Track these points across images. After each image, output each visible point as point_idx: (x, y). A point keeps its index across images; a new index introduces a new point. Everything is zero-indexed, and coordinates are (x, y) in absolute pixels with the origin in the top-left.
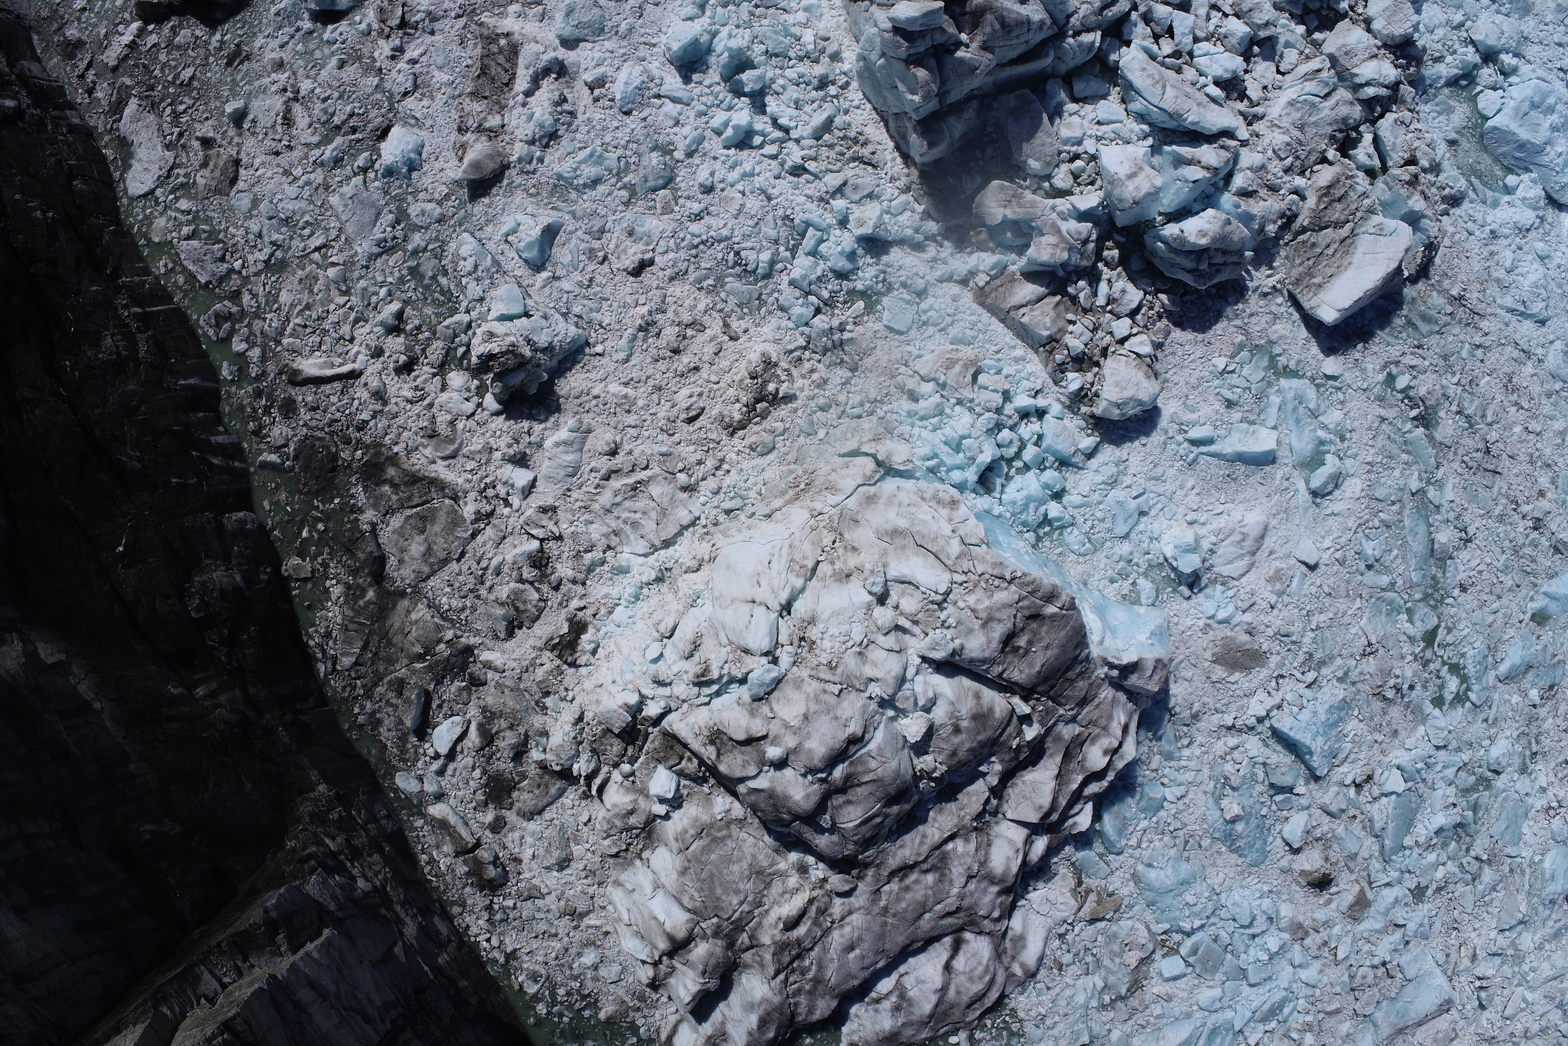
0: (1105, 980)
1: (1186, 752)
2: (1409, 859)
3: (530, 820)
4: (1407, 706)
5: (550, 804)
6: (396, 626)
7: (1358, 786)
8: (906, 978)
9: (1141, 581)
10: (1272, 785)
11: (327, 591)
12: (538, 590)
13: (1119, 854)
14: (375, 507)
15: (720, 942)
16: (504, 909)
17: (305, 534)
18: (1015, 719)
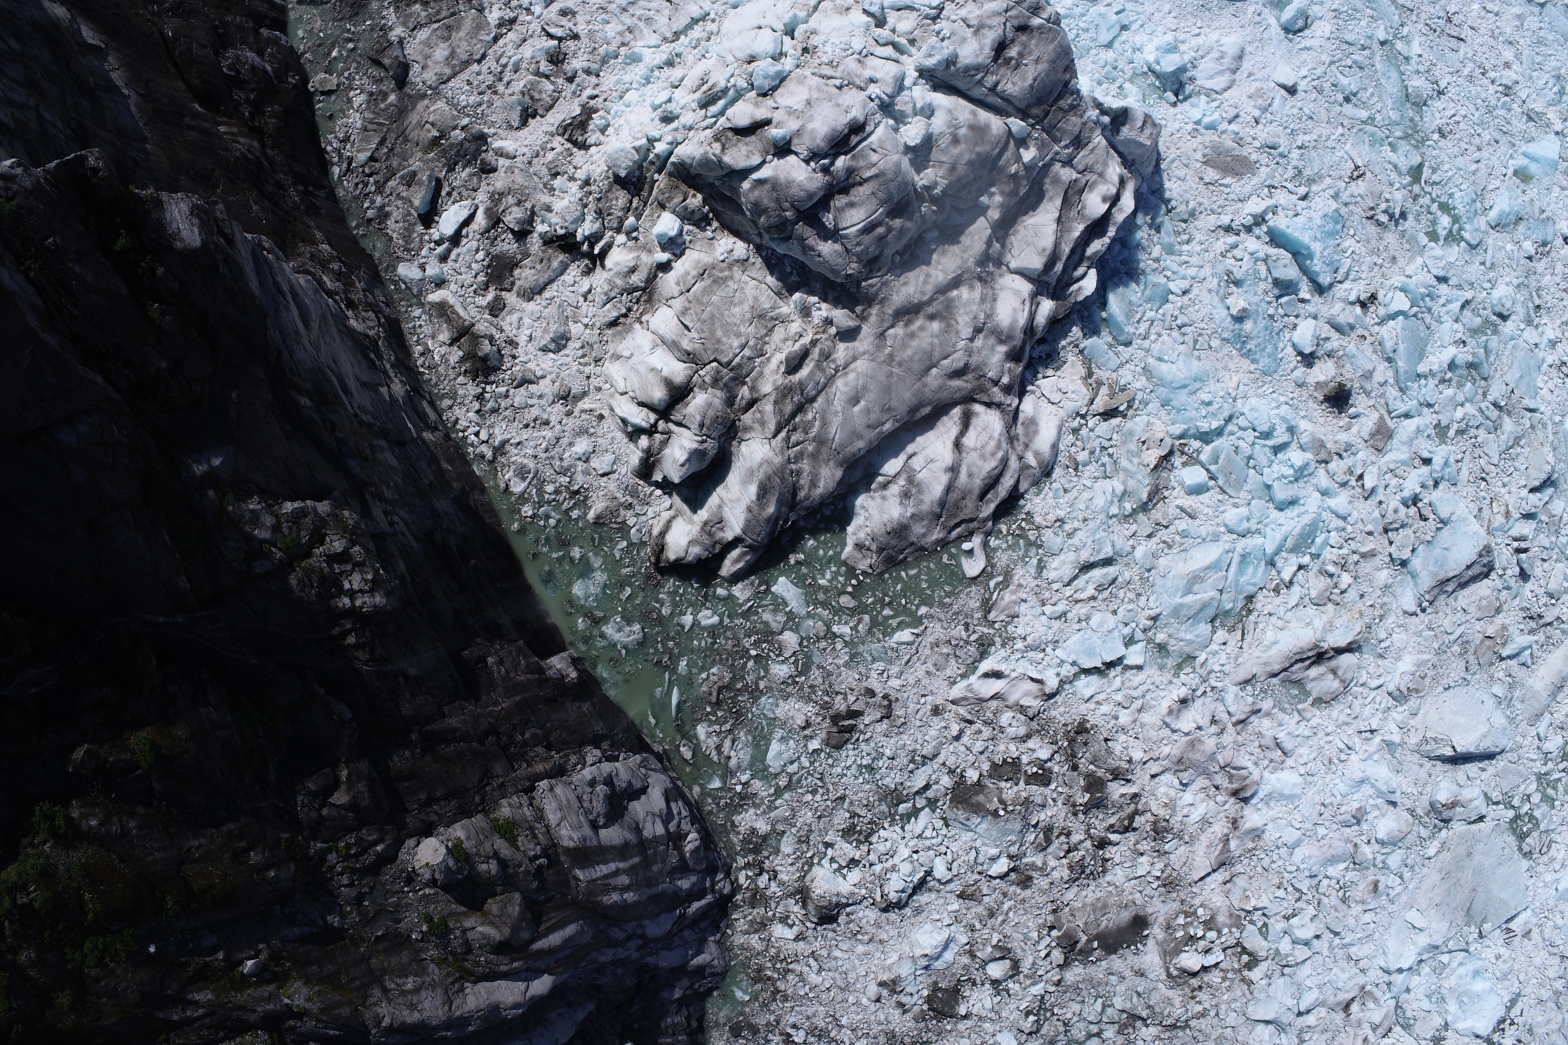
0: (1124, 483)
1: (1185, 247)
2: (1428, 390)
3: (530, 299)
4: (1403, 234)
5: (551, 281)
6: (414, 122)
7: (1363, 305)
8: (914, 459)
9: (1127, 85)
10: (1277, 282)
11: (350, 101)
12: (553, 83)
13: (1128, 344)
14: (404, 24)
15: (719, 393)
16: (497, 397)
17: (334, 54)
18: (1012, 143)
